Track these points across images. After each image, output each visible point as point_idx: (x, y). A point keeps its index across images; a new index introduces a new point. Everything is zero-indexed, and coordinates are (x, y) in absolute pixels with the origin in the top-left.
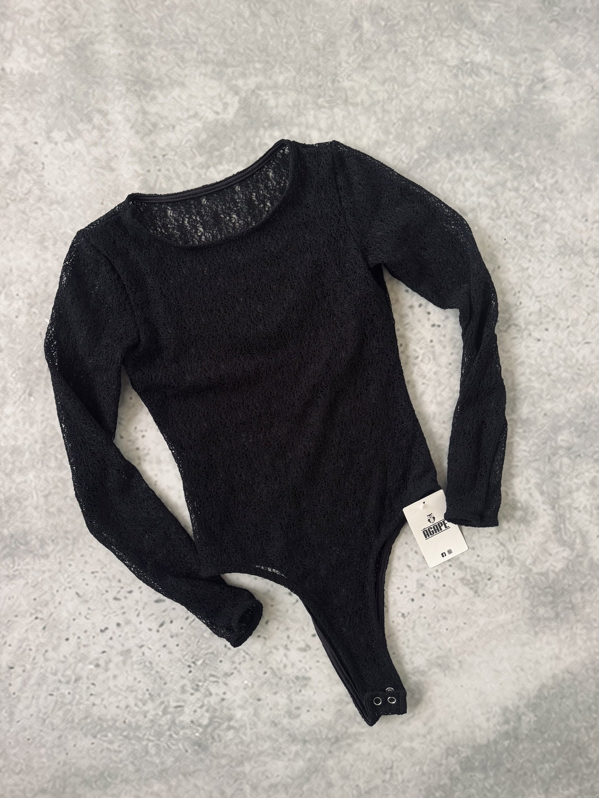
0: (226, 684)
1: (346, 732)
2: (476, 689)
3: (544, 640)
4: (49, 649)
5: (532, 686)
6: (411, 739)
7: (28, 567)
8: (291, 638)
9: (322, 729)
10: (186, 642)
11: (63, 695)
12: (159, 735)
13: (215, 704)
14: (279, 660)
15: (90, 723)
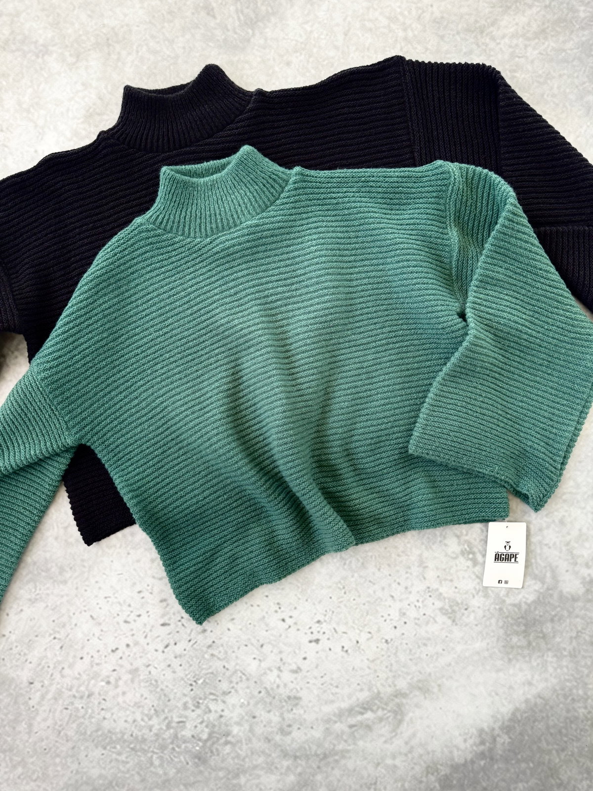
0: (224, 702)
1: (334, 749)
2: (454, 712)
3: (518, 666)
4: (66, 667)
5: (506, 709)
6: (394, 757)
7: (48, 592)
8: (284, 661)
9: (311, 746)
10: (189, 663)
11: (77, 710)
12: (163, 748)
13: (214, 720)
14: (273, 681)
15: (101, 736)
